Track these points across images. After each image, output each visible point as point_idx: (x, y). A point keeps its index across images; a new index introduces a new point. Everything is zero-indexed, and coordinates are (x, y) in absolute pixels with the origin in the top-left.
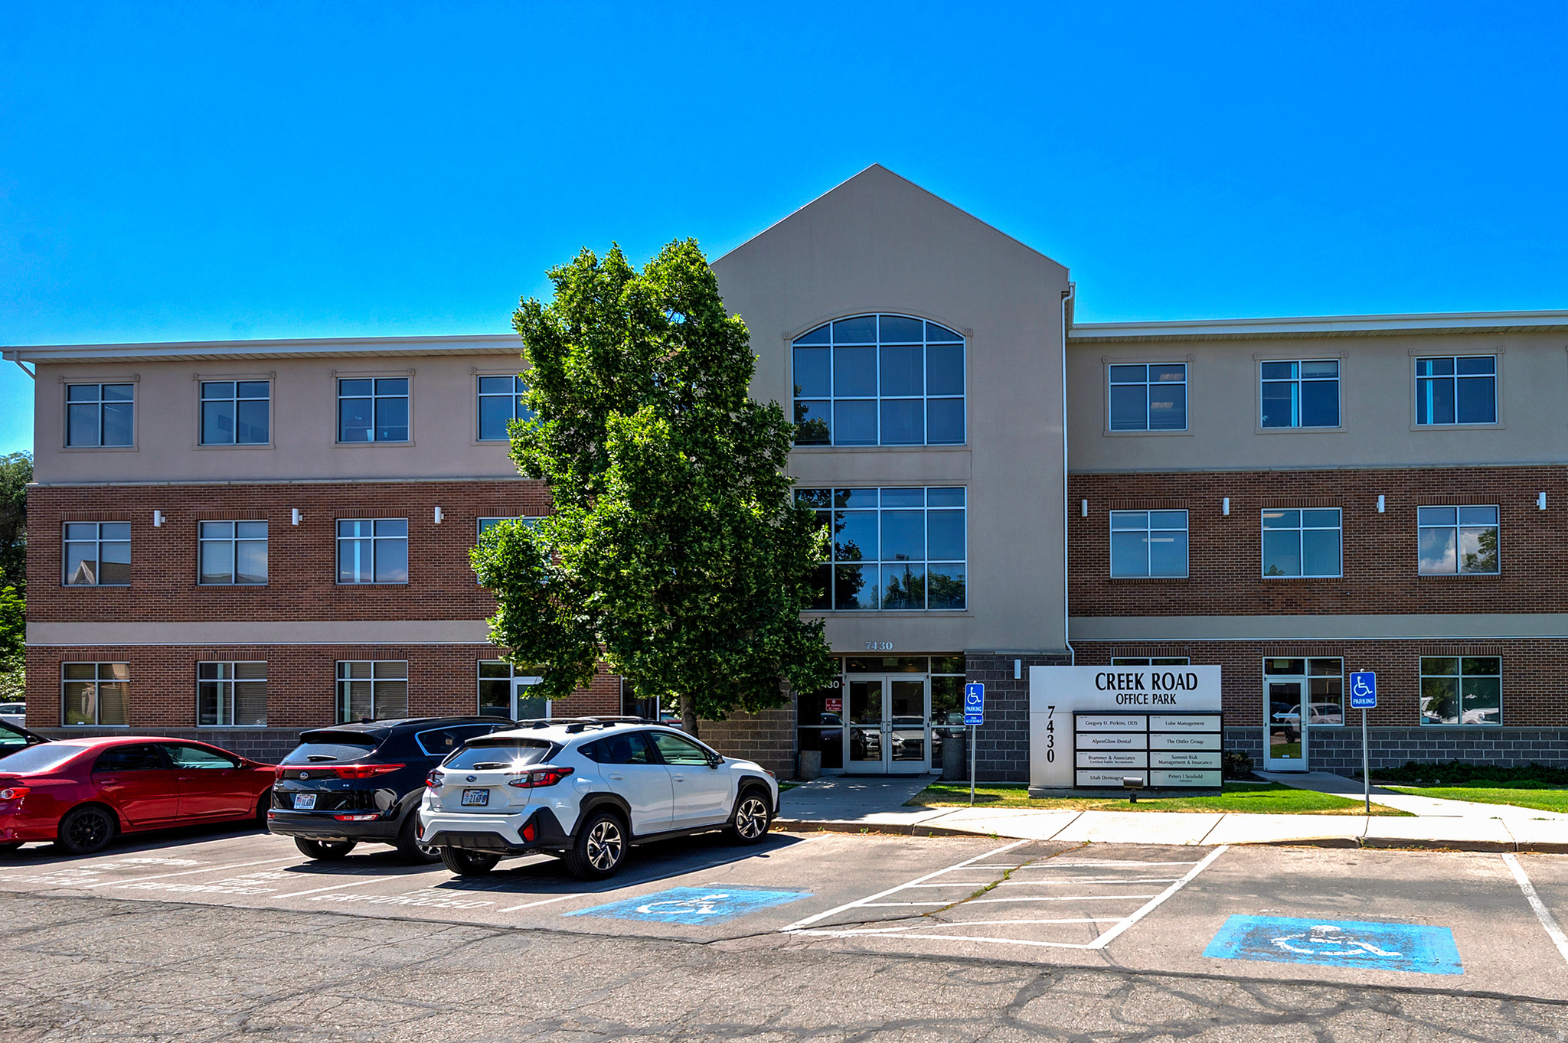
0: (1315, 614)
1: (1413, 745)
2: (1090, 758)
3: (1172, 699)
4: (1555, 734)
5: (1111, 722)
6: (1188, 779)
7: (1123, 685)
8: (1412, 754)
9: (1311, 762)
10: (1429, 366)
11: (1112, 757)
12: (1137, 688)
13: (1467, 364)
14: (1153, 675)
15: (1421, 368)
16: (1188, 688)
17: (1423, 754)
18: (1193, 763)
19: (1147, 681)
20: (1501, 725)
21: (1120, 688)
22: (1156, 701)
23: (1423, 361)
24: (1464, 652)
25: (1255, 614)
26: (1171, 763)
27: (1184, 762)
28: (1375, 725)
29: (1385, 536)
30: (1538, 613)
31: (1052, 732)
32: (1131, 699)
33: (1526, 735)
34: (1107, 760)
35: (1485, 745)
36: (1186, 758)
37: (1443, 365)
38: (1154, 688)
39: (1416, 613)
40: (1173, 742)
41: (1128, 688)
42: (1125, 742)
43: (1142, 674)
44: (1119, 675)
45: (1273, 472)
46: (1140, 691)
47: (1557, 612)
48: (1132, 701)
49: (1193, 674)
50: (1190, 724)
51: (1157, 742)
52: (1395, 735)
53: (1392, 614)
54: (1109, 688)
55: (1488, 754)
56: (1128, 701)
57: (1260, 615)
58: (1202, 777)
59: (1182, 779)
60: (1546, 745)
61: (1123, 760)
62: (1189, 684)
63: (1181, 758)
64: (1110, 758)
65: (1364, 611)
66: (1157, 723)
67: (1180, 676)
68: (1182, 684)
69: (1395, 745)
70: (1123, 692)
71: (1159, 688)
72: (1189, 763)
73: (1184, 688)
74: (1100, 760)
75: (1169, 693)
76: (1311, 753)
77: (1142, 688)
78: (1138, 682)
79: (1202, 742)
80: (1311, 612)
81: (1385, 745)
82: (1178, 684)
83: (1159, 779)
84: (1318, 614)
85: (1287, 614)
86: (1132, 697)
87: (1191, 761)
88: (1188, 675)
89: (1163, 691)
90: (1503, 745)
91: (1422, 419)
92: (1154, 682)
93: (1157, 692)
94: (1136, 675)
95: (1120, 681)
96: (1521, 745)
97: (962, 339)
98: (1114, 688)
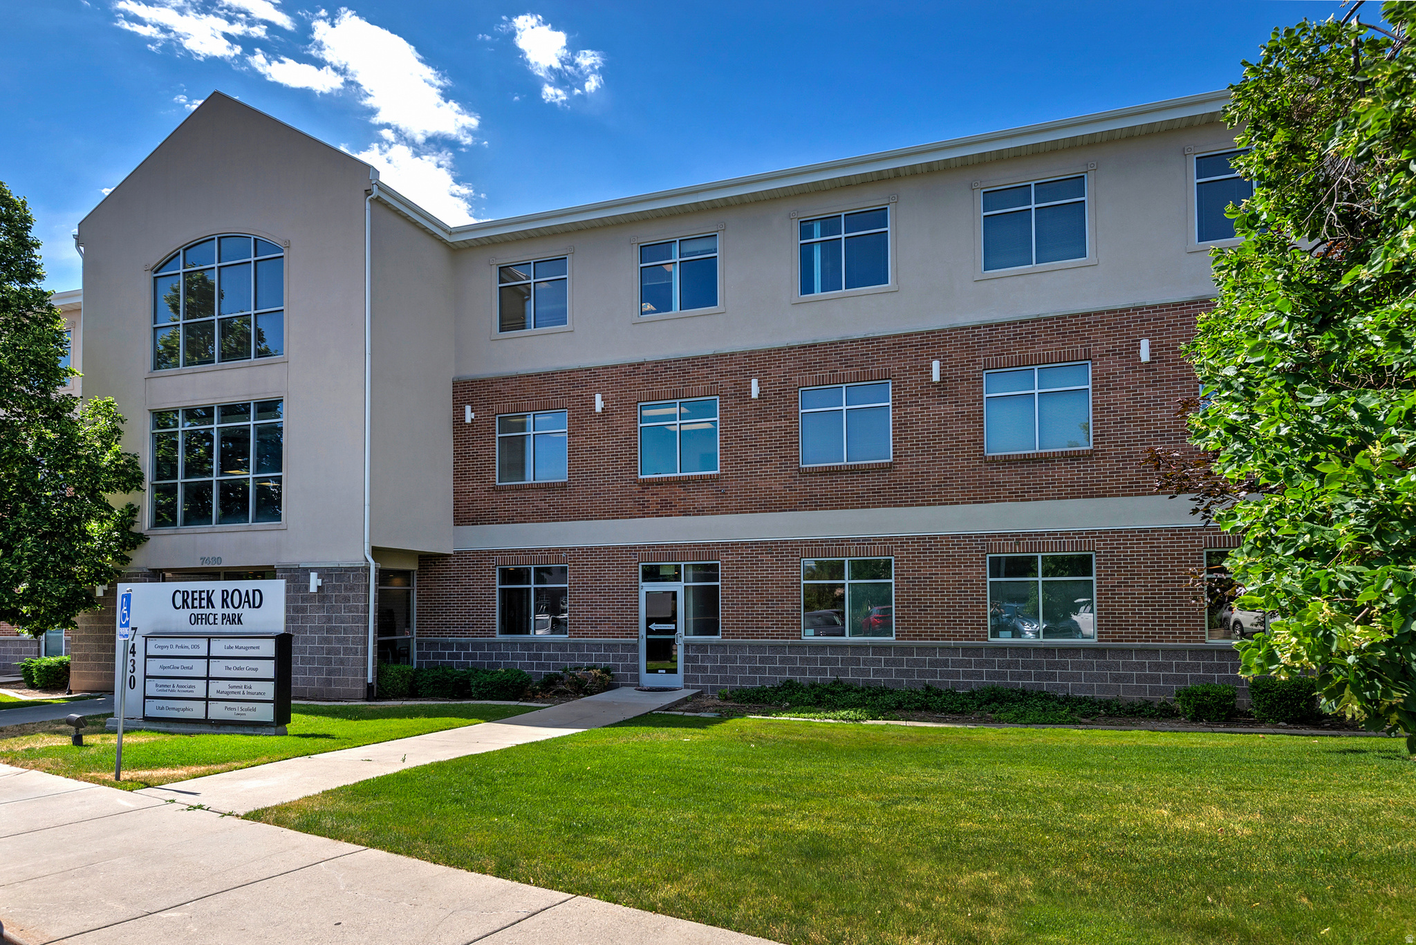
0: (690, 515)
1: (793, 661)
2: (157, 685)
3: (239, 620)
4: (956, 649)
5: (177, 646)
6: (242, 712)
7: (196, 603)
8: (792, 671)
9: (686, 679)
10: (817, 228)
11: (176, 685)
12: (208, 607)
13: (856, 219)
14: (223, 591)
15: (806, 230)
16: (254, 607)
17: (803, 672)
18: (248, 693)
19: (217, 599)
20: (894, 638)
21: (193, 607)
22: (225, 621)
23: (810, 223)
24: (850, 553)
25: (630, 518)
26: (227, 693)
27: (239, 693)
28: (752, 638)
29: (763, 425)
30: (935, 505)
31: (134, 656)
32: (202, 619)
33: (922, 650)
34: (171, 688)
35: (873, 662)
36: (241, 687)
37: (830, 224)
38: (223, 607)
39: (796, 510)
40: (230, 669)
41: (201, 607)
42: (188, 668)
43: (213, 591)
44: (193, 592)
45: (649, 363)
46: (211, 610)
47: (957, 503)
48: (204, 621)
49: (259, 591)
50: (246, 648)
51: (217, 668)
52: (774, 648)
53: (770, 511)
54: (183, 608)
55: (876, 672)
56: (200, 621)
57: (635, 517)
58: (255, 710)
59: (237, 712)
60: (945, 663)
61: (184, 689)
62: (254, 601)
63: (237, 687)
64: (174, 687)
65: (739, 510)
66: (218, 648)
67: (247, 591)
68: (249, 602)
69: (772, 660)
70: (196, 611)
71: (228, 607)
72: (244, 693)
73: (250, 607)
74: (165, 689)
75: (236, 612)
76: (686, 669)
77: (213, 607)
78: (209, 600)
79: (256, 670)
80: (685, 513)
81: (762, 660)
82: (245, 602)
83: (218, 711)
84: (693, 515)
85: (662, 516)
86: (204, 616)
87: (245, 691)
88: (254, 591)
89: (231, 611)
90: (894, 662)
91: (807, 287)
92: (224, 600)
93: (226, 611)
94: (208, 592)
95: (193, 599)
96: (916, 662)
97: (282, 251)
98: (188, 607)
